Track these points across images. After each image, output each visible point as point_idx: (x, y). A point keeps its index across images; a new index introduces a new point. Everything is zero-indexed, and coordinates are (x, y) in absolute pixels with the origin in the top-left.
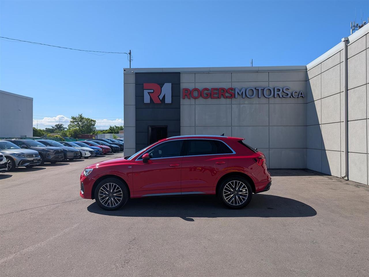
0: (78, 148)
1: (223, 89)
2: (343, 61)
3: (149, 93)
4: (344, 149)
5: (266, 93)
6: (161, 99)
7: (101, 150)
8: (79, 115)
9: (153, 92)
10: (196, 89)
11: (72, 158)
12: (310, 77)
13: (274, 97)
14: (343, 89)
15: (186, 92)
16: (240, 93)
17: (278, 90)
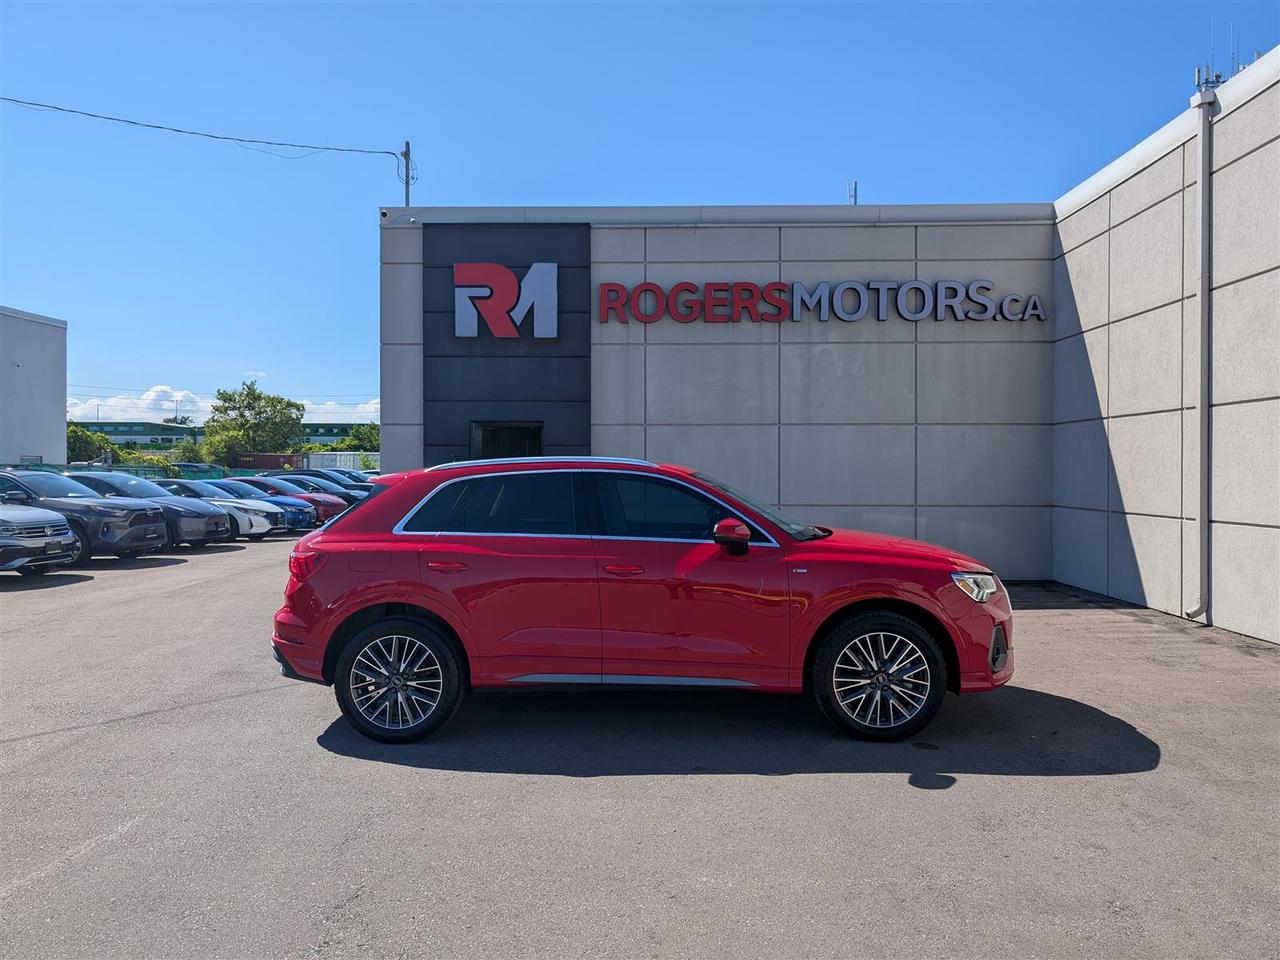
0: (223, 504)
1: (749, 288)
2: (1196, 182)
3: (472, 299)
4: (1194, 508)
5: (906, 301)
6: (518, 324)
7: (311, 509)
8: (244, 384)
9: (488, 298)
10: (648, 288)
11: (200, 537)
12: (1067, 245)
13: (936, 320)
14: (1195, 285)
15: (613, 295)
16: (812, 303)
17: (950, 292)
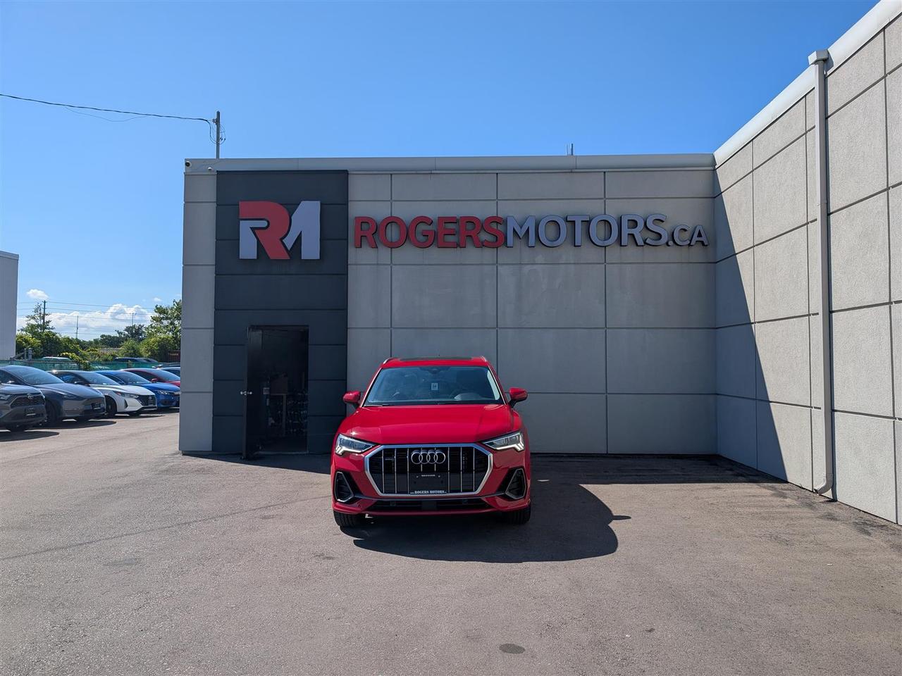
0: (106, 389)
1: (471, 220)
2: (814, 127)
3: (253, 229)
4: (819, 399)
5: (597, 231)
6: (289, 249)
9: (267, 227)
10: (392, 220)
12: (723, 185)
14: (816, 212)
15: (365, 226)
16: (521, 233)
17: (632, 224)
